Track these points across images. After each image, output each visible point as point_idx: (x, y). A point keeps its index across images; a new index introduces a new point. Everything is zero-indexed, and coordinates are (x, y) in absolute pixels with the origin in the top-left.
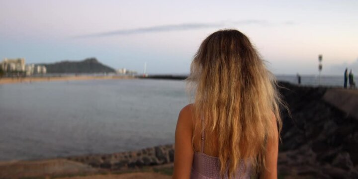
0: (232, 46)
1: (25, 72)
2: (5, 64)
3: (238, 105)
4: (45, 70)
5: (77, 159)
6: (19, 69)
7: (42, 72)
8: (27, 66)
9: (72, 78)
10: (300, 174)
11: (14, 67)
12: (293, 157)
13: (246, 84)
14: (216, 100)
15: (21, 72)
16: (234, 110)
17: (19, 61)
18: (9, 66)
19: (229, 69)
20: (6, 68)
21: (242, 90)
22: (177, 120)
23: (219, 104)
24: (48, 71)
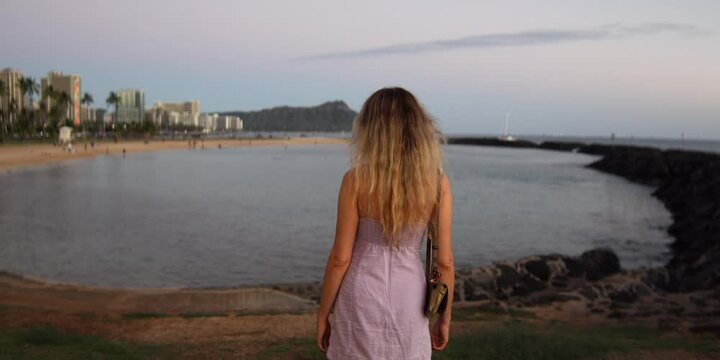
0: (393, 107)
1: (200, 128)
2: (158, 111)
3: (397, 168)
4: (240, 124)
5: (290, 290)
6: (187, 123)
7: (234, 129)
8: (202, 116)
9: (296, 141)
10: (696, 330)
11: (175, 117)
12: (700, 303)
13: (406, 146)
14: (374, 162)
15: (191, 128)
16: (394, 173)
17: (187, 107)
18: (166, 116)
19: (388, 131)
20: (160, 120)
21: (403, 153)
22: (341, 183)
23: (378, 166)
24: (246, 128)
